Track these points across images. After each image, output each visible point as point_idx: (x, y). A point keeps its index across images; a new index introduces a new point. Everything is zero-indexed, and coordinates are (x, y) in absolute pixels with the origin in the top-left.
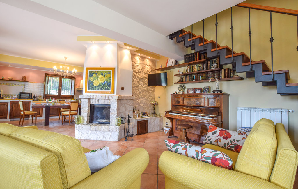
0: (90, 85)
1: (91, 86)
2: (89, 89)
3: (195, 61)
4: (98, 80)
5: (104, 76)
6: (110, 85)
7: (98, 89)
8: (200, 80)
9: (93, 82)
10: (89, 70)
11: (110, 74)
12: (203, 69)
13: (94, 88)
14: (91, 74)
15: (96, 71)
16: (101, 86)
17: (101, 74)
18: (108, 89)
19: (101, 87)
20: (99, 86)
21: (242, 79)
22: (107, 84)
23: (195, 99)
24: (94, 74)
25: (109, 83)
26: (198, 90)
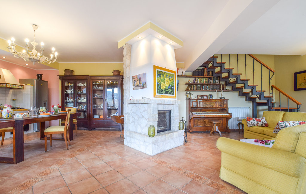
0: (158, 87)
1: (159, 89)
2: (158, 93)
3: (205, 76)
4: (165, 83)
5: (169, 78)
6: (173, 89)
7: (165, 93)
8: (208, 89)
9: (161, 85)
10: (157, 69)
11: (173, 77)
12: (208, 83)
13: (161, 91)
14: (158, 74)
15: (163, 72)
16: (167, 89)
17: (167, 76)
18: (172, 94)
19: (167, 91)
20: (165, 90)
21: (229, 91)
22: (172, 88)
23: (209, 103)
24: (161, 74)
25: (173, 87)
26: (205, 96)
